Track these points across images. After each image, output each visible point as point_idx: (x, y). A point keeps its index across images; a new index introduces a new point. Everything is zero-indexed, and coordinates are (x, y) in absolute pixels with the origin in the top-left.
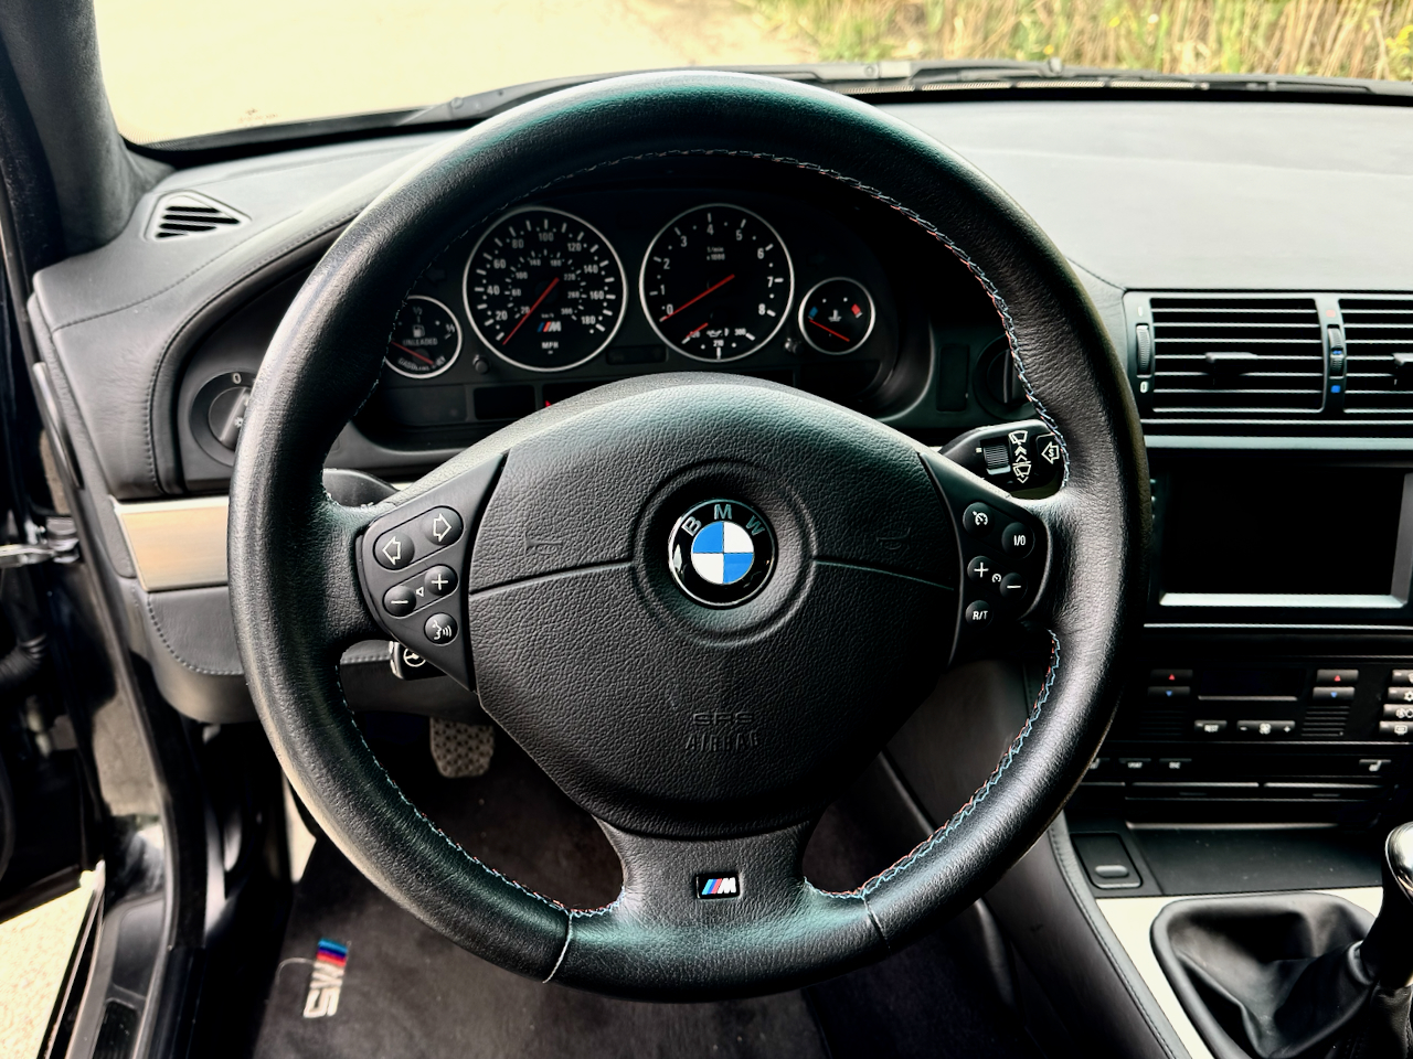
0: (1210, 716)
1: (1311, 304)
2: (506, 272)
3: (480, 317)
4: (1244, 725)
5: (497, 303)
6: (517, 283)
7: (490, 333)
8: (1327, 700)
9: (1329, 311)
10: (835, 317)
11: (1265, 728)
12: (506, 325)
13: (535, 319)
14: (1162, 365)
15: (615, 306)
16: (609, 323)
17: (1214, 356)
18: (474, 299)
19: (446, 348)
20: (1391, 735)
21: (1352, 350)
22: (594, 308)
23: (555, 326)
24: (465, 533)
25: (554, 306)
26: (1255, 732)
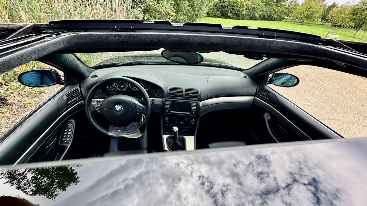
0: (177, 121)
1: (183, 89)
2: (118, 82)
3: (116, 86)
4: (180, 122)
5: (117, 85)
6: (119, 83)
7: (117, 87)
8: (186, 121)
9: (184, 90)
10: (146, 87)
11: (181, 122)
12: (118, 86)
13: (120, 86)
14: (170, 93)
15: (127, 85)
16: (127, 86)
17: (174, 93)
18: (115, 84)
19: (113, 88)
20: (192, 124)
21: (185, 93)
22: (125, 85)
23: (122, 87)
24: (101, 106)
25: (122, 85)
26: (180, 123)
